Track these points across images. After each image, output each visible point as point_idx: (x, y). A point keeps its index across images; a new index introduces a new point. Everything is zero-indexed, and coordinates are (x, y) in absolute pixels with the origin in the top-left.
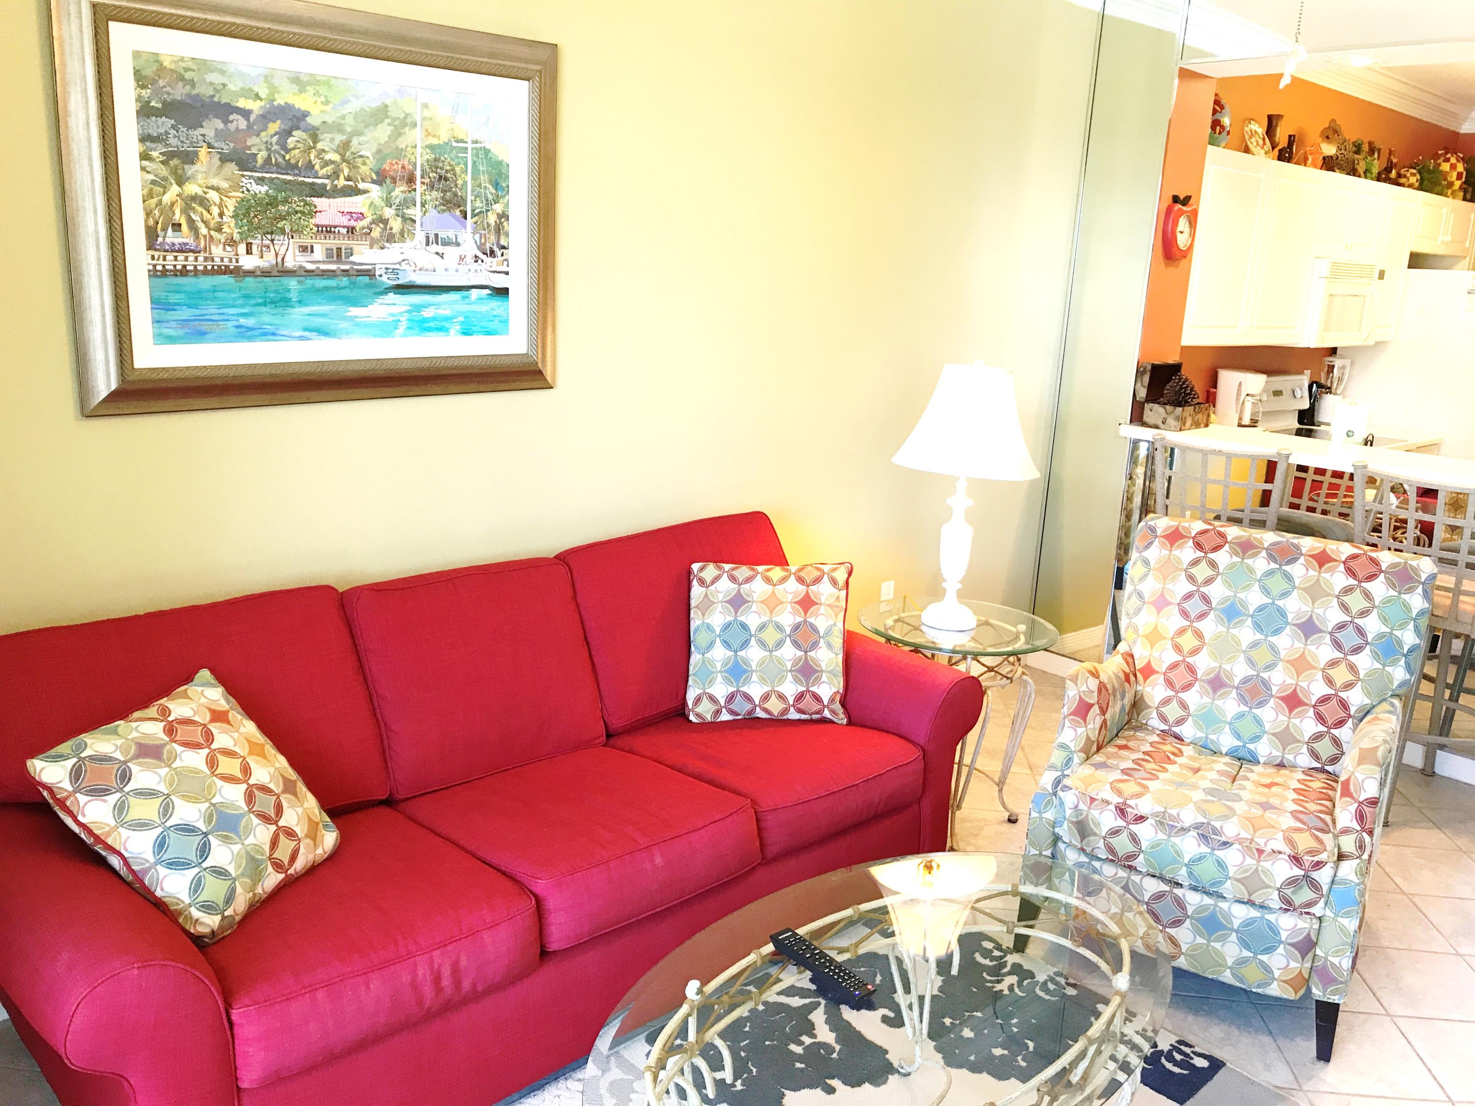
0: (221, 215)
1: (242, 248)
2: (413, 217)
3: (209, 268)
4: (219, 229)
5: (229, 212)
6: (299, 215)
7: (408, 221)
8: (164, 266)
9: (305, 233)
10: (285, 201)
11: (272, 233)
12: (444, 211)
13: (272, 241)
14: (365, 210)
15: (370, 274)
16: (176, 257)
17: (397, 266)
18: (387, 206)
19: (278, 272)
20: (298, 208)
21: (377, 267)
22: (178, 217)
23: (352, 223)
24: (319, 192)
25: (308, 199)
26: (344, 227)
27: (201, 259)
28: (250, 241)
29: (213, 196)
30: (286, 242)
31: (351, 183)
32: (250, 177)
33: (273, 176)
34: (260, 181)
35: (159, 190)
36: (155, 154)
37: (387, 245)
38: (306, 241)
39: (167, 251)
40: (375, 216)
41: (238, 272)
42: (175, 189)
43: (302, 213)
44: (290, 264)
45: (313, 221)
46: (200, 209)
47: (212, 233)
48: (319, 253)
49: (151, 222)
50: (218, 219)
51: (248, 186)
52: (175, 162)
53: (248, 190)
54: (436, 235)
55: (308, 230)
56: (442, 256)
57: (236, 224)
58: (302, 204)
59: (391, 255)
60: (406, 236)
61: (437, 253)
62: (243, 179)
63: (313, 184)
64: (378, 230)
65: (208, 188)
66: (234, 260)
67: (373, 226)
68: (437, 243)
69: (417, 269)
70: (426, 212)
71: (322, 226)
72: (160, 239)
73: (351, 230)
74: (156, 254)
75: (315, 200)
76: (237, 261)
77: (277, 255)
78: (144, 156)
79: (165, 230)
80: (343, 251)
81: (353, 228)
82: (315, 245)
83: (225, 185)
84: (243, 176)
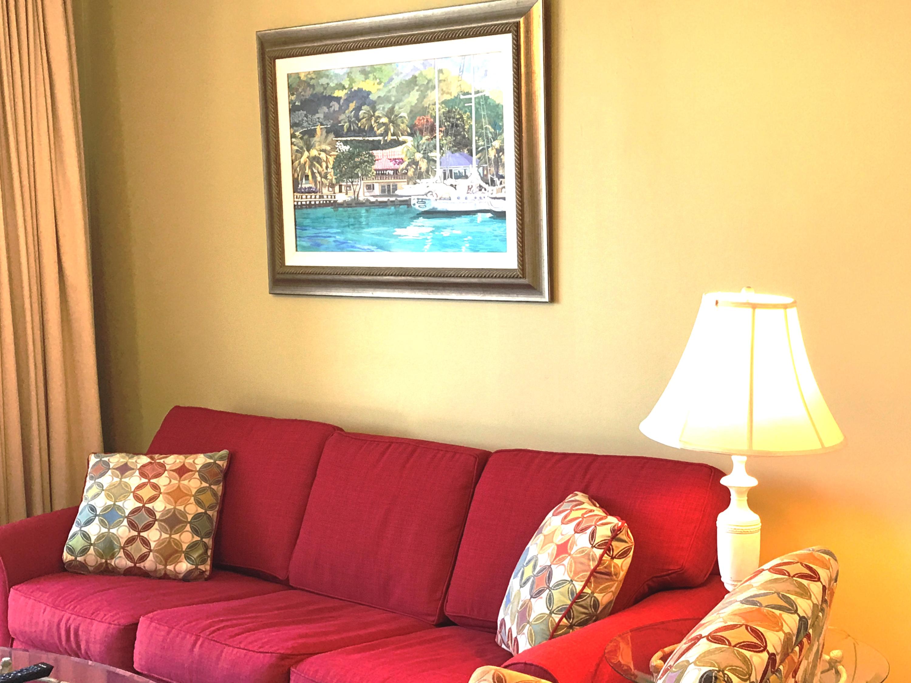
0: (327, 167)
1: (337, 188)
2: (434, 158)
3: (321, 202)
4: (326, 178)
5: (330, 166)
6: (366, 164)
7: (431, 162)
8: (301, 202)
9: (370, 176)
10: (359, 155)
11: (352, 178)
12: (456, 151)
13: (352, 182)
14: (403, 156)
15: (407, 203)
16: (306, 196)
17: (425, 197)
18: (417, 152)
19: (356, 204)
20: (366, 159)
21: (412, 198)
22: (308, 172)
23: (397, 166)
24: (377, 146)
25: (371, 152)
26: (391, 170)
27: (318, 197)
28: (341, 183)
29: (323, 156)
30: (359, 183)
31: (395, 137)
32: (341, 141)
33: (352, 138)
34: (346, 143)
35: (300, 155)
36: (297, 134)
37: (418, 181)
38: (370, 182)
39: (302, 193)
40: (410, 160)
41: (335, 205)
42: (306, 154)
43: (368, 162)
44: (361, 198)
45: (374, 167)
46: (317, 165)
47: (323, 180)
48: (377, 190)
49: (296, 176)
50: (325, 171)
51: (340, 147)
52: (306, 137)
53: (340, 150)
54: (451, 171)
55: (371, 173)
56: (454, 187)
57: (334, 173)
58: (368, 155)
59: (422, 186)
60: (430, 173)
61: (452, 185)
62: (337, 143)
63: (373, 141)
64: (413, 170)
65: (321, 151)
66: (333, 197)
67: (409, 167)
68: (451, 178)
69: (438, 198)
70: (443, 153)
71: (379, 170)
72: (300, 186)
73: (396, 171)
74: (298, 195)
75: (375, 152)
76: (335, 198)
77: (354, 192)
78: (293, 136)
79: (302, 180)
80: (391, 187)
81: (397, 170)
82: (375, 184)
83: (328, 148)
84: (337, 141)
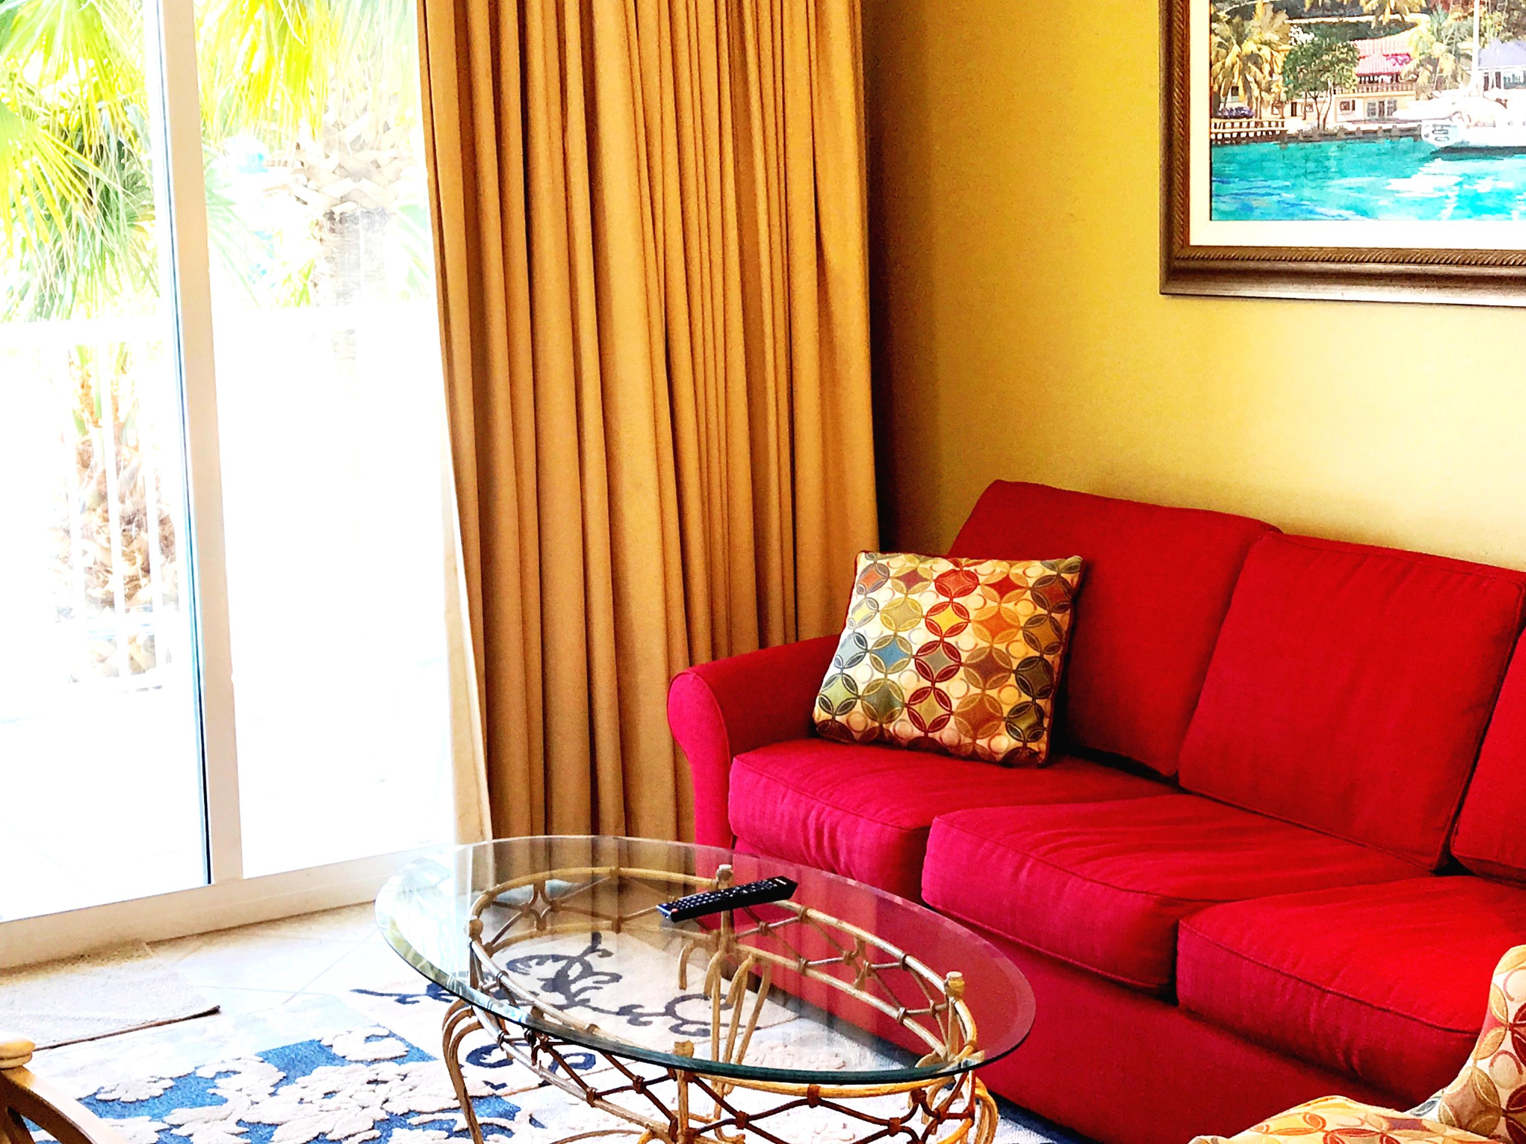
0: (1271, 74)
1: (1288, 108)
2: (1469, 52)
3: (1259, 134)
4: (1269, 90)
5: (1278, 70)
6: (1342, 64)
7: (1462, 59)
8: (1223, 134)
9: (1347, 85)
10: (1330, 49)
11: (1315, 89)
12: (1509, 38)
13: (1315, 98)
14: (1411, 51)
15: (1413, 134)
16: (1233, 124)
17: (1447, 122)
18: (1437, 41)
19: (1320, 135)
20: (1341, 56)
21: (1423, 124)
22: (1238, 81)
23: (1397, 68)
24: (1362, 32)
25: (1352, 43)
26: (1388, 74)
27: (1252, 124)
28: (1295, 100)
29: (1266, 52)
30: (1328, 100)
31: (1397, 16)
32: (1299, 25)
33: (1319, 20)
34: (1307, 28)
35: (1224, 51)
36: (1222, 14)
37: (1436, 93)
38: (1348, 96)
39: (1226, 118)
40: (1423, 57)
41: (1282, 137)
42: (1236, 49)
43: (1346, 61)
44: (1331, 126)
45: (1356, 70)
46: (1254, 68)
47: (1263, 94)
48: (1361, 112)
49: (1216, 88)
50: (1268, 78)
51: (1296, 36)
52: (1237, 19)
53: (1296, 41)
54: (1498, 75)
55: (1350, 81)
56: (1502, 103)
57: (1284, 81)
58: (1346, 50)
59: (1445, 102)
60: (1459, 79)
61: (1499, 101)
62: (1292, 29)
63: (1357, 24)
64: (1427, 73)
65: (1262, 43)
66: (1280, 124)
67: (1421, 69)
68: (1498, 86)
69: (1473, 123)
70: (1485, 42)
71: (1365, 76)
72: (1222, 105)
73: (1396, 77)
74: (1218, 121)
75: (1359, 43)
76: (1283, 126)
77: (1319, 114)
78: (1213, 19)
79: (1225, 95)
80: (1386, 105)
81: (1398, 74)
82: (1357, 101)
83: (1275, 38)
84: (1292, 25)
